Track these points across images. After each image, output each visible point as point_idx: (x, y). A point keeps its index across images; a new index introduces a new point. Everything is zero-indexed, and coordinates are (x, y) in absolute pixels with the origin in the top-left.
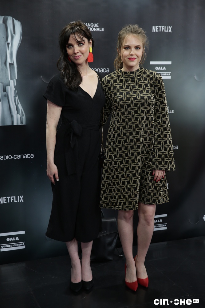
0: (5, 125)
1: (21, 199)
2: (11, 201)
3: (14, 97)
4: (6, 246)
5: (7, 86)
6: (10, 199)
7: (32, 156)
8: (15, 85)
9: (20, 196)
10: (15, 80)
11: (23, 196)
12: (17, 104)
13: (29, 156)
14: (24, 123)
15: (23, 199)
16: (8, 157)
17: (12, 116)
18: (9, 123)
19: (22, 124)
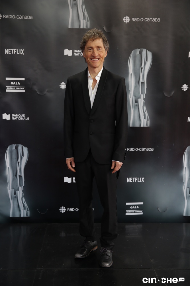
0: (135, 126)
1: (142, 180)
2: (136, 181)
3: (143, 106)
4: (130, 212)
5: (139, 98)
6: (135, 179)
7: (152, 149)
8: (144, 98)
9: (142, 178)
10: (144, 94)
11: (144, 178)
12: (144, 111)
13: (150, 149)
14: (148, 125)
15: (144, 180)
16: (135, 149)
17: (140, 120)
18: (137, 125)
19: (147, 126)
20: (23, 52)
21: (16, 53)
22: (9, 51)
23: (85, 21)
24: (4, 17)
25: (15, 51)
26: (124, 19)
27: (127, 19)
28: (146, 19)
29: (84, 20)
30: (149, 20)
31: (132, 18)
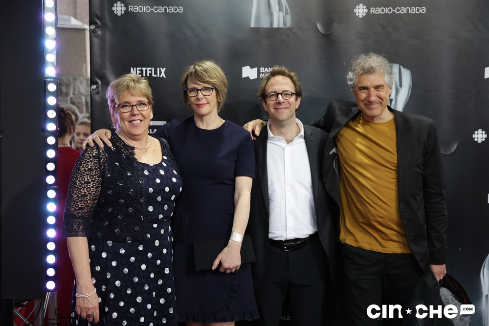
20: (165, 73)
21: (151, 74)
22: (138, 72)
23: (281, 14)
24: (129, 9)
25: (149, 72)
26: (356, 11)
27: (361, 11)
28: (398, 9)
29: (281, 12)
30: (404, 10)
31: (371, 8)
